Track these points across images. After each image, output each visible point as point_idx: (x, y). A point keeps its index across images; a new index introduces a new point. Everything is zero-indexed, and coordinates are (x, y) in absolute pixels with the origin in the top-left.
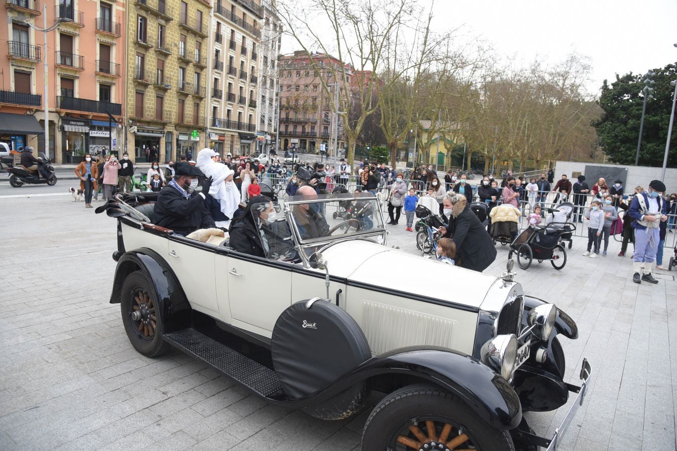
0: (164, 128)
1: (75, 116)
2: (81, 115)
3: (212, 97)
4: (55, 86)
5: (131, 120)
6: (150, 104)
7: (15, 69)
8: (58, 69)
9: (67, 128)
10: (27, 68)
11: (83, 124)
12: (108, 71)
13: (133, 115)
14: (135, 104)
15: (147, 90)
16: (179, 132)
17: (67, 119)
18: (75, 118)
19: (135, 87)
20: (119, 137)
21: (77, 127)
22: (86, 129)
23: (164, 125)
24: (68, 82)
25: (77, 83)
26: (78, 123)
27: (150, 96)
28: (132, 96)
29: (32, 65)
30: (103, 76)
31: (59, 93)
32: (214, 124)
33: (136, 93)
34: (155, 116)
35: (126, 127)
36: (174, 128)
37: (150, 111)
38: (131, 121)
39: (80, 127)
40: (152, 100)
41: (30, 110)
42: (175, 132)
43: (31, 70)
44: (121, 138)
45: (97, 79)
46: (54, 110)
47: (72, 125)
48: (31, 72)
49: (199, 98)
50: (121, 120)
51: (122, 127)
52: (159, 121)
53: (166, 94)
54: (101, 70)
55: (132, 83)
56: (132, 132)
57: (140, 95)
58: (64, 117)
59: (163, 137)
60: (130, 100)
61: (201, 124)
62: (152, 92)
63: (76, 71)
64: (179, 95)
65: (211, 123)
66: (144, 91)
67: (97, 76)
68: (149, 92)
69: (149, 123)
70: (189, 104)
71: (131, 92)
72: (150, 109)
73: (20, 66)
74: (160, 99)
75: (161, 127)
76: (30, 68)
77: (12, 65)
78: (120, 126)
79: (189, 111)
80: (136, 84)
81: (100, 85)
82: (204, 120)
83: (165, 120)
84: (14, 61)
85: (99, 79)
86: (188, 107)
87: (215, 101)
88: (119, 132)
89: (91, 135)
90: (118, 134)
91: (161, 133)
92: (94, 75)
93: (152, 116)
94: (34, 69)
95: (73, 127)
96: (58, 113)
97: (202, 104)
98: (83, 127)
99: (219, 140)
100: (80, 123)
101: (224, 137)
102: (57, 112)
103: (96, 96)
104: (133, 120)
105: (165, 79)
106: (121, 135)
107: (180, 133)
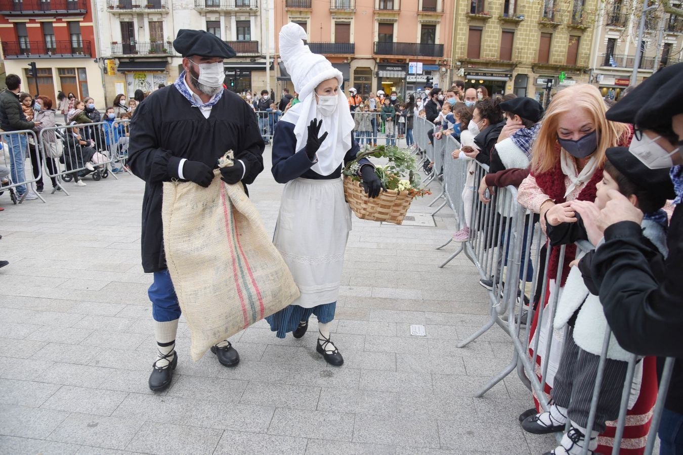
0: (511, 71)
1: (392, 61)
2: (398, 60)
3: (608, 25)
4: (373, 33)
5: (460, 61)
6: (491, 41)
7: (336, 22)
8: (376, 15)
9: (382, 74)
10: (346, 18)
11: (400, 69)
12: (434, 9)
13: (465, 56)
14: (467, 43)
15: (487, 25)
16: (538, 75)
17: (383, 65)
18: (392, 63)
19: (468, 23)
20: (442, 81)
21: (392, 72)
22: (402, 74)
23: (513, 66)
24: (386, 27)
25: (396, 26)
26: (395, 69)
27: (492, 32)
28: (463, 34)
29: (350, 15)
30: (426, 15)
31: (376, 39)
32: (607, 63)
33: (470, 29)
34: (499, 55)
35: (451, 70)
36: (531, 69)
37: (491, 51)
38: (459, 63)
39: (396, 72)
40: (494, 37)
41: (347, 58)
42: (532, 75)
43: (350, 20)
44: (445, 84)
45: (419, 19)
46: (370, 56)
47: (388, 70)
48: (350, 22)
49: (578, 29)
50: (445, 63)
51: (447, 70)
52: (506, 62)
53: (519, 27)
54: (424, 9)
55: (464, 19)
56: (459, 75)
57: (476, 32)
58: (380, 62)
59: (511, 80)
60: (460, 39)
61: (581, 63)
62: (495, 28)
63: (394, 15)
64: (542, 27)
65: (602, 61)
66: (482, 27)
67: (419, 17)
68: (490, 27)
69: (487, 64)
70: (561, 38)
71: (461, 29)
72: (491, 48)
73: (340, 18)
74: (509, 35)
75: (508, 69)
76: (349, 18)
77: (333, 18)
78: (444, 69)
79: (560, 47)
80: (469, 19)
81: (422, 25)
82: (588, 58)
83: (514, 59)
84: (334, 14)
85: (421, 19)
86: (558, 42)
87: (611, 30)
88: (443, 76)
89: (408, 80)
90: (441, 79)
91: (506, 76)
92: (416, 15)
93: (493, 56)
94: (352, 18)
95: (388, 72)
96: (375, 59)
97: (586, 37)
98: (400, 73)
99: (616, 84)
100: (397, 69)
101: (629, 80)
102: (373, 59)
103: (416, 38)
104: (462, 62)
105: (518, 8)
106: (445, 80)
107: (540, 76)
